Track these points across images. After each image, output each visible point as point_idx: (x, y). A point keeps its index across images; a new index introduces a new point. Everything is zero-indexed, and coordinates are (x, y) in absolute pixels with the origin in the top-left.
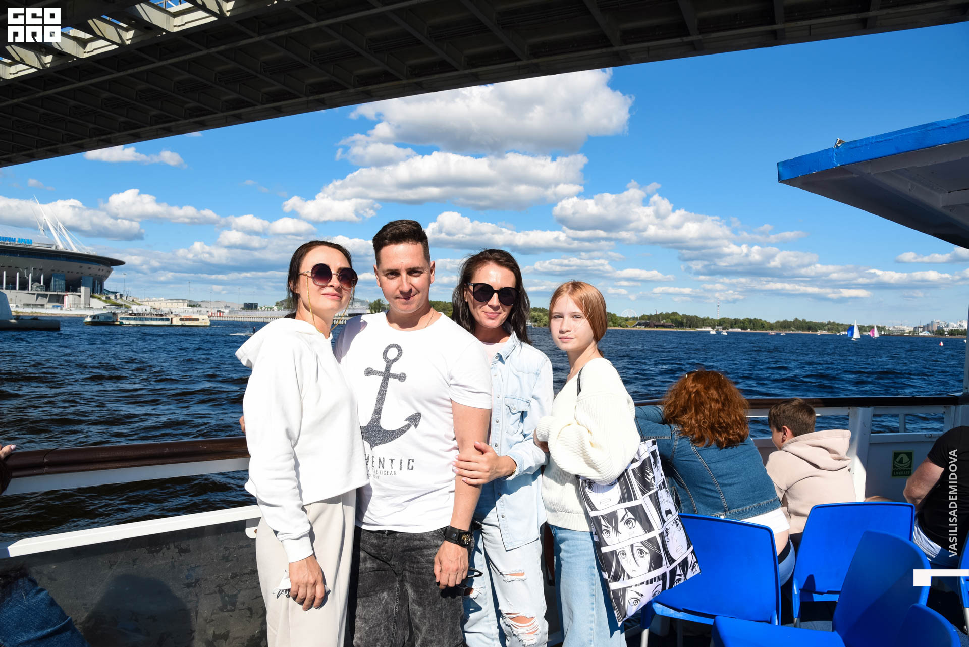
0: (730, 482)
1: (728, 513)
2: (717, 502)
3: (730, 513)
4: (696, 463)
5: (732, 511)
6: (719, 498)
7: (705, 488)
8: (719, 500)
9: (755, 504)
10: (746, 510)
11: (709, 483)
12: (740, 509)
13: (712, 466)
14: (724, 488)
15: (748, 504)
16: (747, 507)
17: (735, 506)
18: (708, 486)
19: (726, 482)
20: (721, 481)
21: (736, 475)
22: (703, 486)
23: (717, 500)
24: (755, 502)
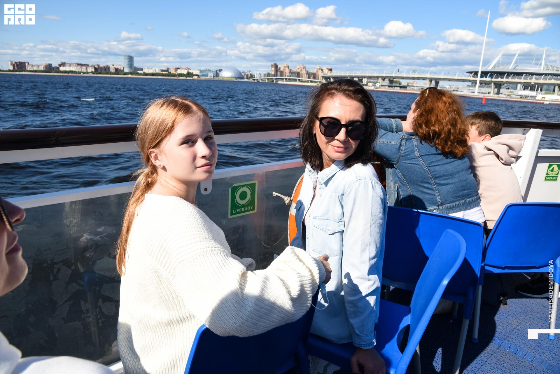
0: (445, 182)
1: (441, 208)
2: (433, 198)
3: (442, 207)
4: (418, 166)
5: (444, 206)
6: (434, 195)
7: (424, 187)
8: (435, 197)
9: (463, 201)
10: (456, 205)
11: (428, 183)
12: (451, 205)
13: (432, 169)
14: (440, 187)
15: (458, 201)
16: (457, 203)
17: (448, 202)
18: (426, 185)
19: (442, 182)
20: (437, 181)
21: (451, 177)
22: (422, 185)
23: (433, 196)
24: (462, 200)
